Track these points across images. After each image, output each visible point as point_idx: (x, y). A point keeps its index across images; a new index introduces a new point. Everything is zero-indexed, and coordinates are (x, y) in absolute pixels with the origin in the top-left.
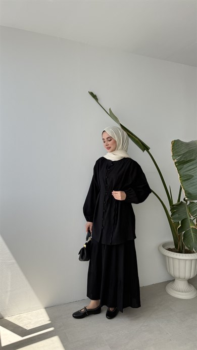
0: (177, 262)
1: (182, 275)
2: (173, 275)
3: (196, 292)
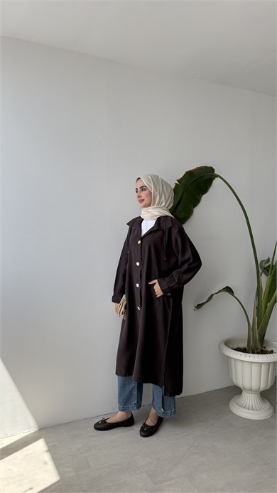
3: (272, 410)
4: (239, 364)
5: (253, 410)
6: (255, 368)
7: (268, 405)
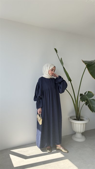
0: (77, 125)
1: (79, 131)
2: (75, 131)
3: (85, 138)
4: (75, 124)
5: (80, 139)
6: (79, 125)
7: (84, 137)
